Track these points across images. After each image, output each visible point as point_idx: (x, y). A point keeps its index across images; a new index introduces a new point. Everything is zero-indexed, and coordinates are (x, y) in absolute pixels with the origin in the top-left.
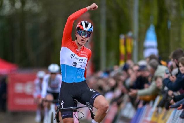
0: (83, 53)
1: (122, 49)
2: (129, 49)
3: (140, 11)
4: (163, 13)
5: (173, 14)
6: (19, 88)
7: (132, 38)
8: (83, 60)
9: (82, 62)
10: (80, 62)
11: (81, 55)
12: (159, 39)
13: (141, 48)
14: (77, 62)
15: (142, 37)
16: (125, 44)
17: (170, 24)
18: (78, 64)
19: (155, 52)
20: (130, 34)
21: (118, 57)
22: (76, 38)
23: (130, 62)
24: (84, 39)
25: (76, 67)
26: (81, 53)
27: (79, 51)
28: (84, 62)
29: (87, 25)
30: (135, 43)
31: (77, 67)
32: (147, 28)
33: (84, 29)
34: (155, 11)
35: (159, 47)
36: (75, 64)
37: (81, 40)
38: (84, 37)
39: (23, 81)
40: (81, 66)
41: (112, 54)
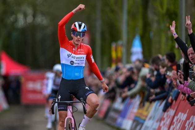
0: (80, 51)
1: (114, 55)
2: (119, 54)
3: (128, 25)
4: (146, 26)
5: (155, 26)
6: (31, 86)
7: (122, 45)
8: (80, 58)
9: (78, 60)
10: (77, 60)
11: (78, 53)
12: (143, 46)
13: (129, 54)
14: (74, 60)
15: (129, 44)
16: (116, 50)
17: (152, 34)
18: (75, 62)
19: (140, 56)
20: (120, 43)
21: (110, 61)
22: (72, 39)
23: (120, 65)
24: (80, 39)
25: (73, 65)
26: (78, 51)
27: (76, 50)
28: (81, 59)
29: (80, 26)
30: (124, 50)
31: (75, 65)
32: (134, 37)
33: (78, 30)
34: (140, 24)
35: (144, 53)
36: (72, 62)
37: (77, 40)
38: (79, 37)
39: (34, 80)
40: (78, 64)
41: (106, 59)
